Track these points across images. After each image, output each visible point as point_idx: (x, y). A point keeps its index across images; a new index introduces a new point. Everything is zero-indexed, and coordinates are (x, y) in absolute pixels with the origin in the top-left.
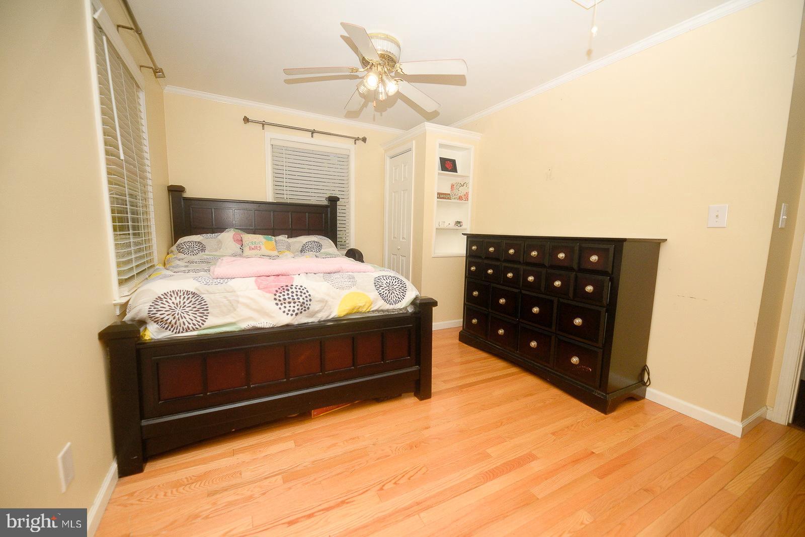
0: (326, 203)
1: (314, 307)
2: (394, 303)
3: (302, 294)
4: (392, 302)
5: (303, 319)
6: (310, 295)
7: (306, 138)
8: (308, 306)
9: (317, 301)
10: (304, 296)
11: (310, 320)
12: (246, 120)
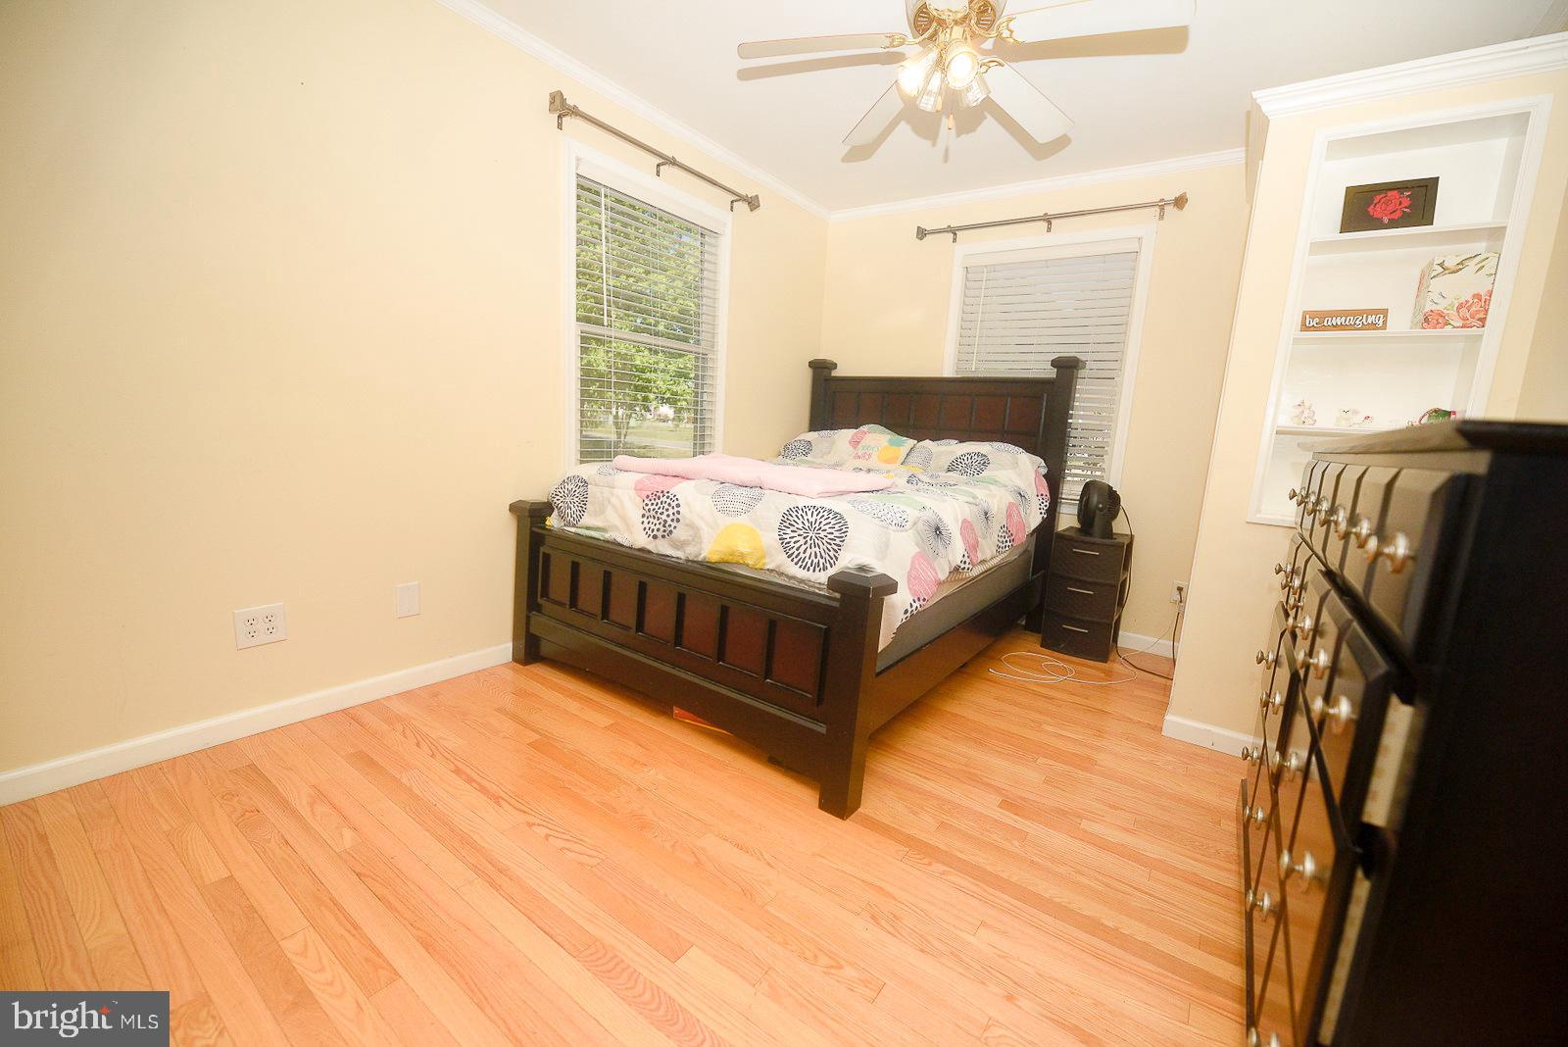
0: (1051, 373)
1: (680, 533)
2: (812, 568)
3: (670, 508)
4: (809, 565)
5: (662, 547)
6: (678, 513)
7: (1032, 238)
8: (672, 528)
9: (687, 525)
10: (671, 512)
11: (669, 551)
12: (922, 233)
